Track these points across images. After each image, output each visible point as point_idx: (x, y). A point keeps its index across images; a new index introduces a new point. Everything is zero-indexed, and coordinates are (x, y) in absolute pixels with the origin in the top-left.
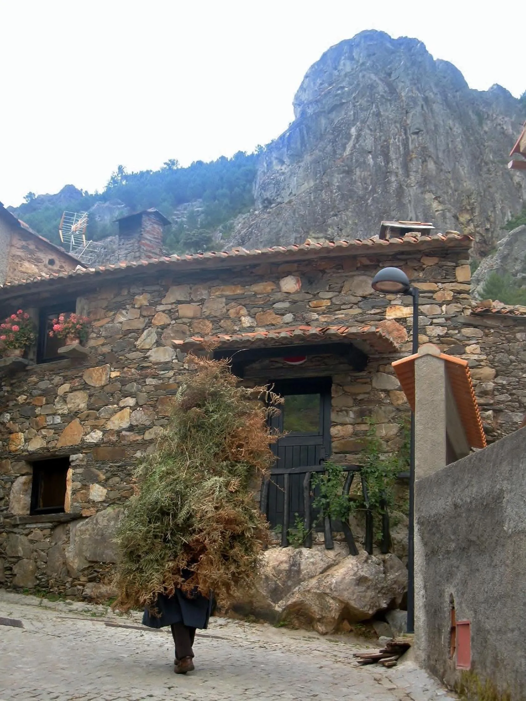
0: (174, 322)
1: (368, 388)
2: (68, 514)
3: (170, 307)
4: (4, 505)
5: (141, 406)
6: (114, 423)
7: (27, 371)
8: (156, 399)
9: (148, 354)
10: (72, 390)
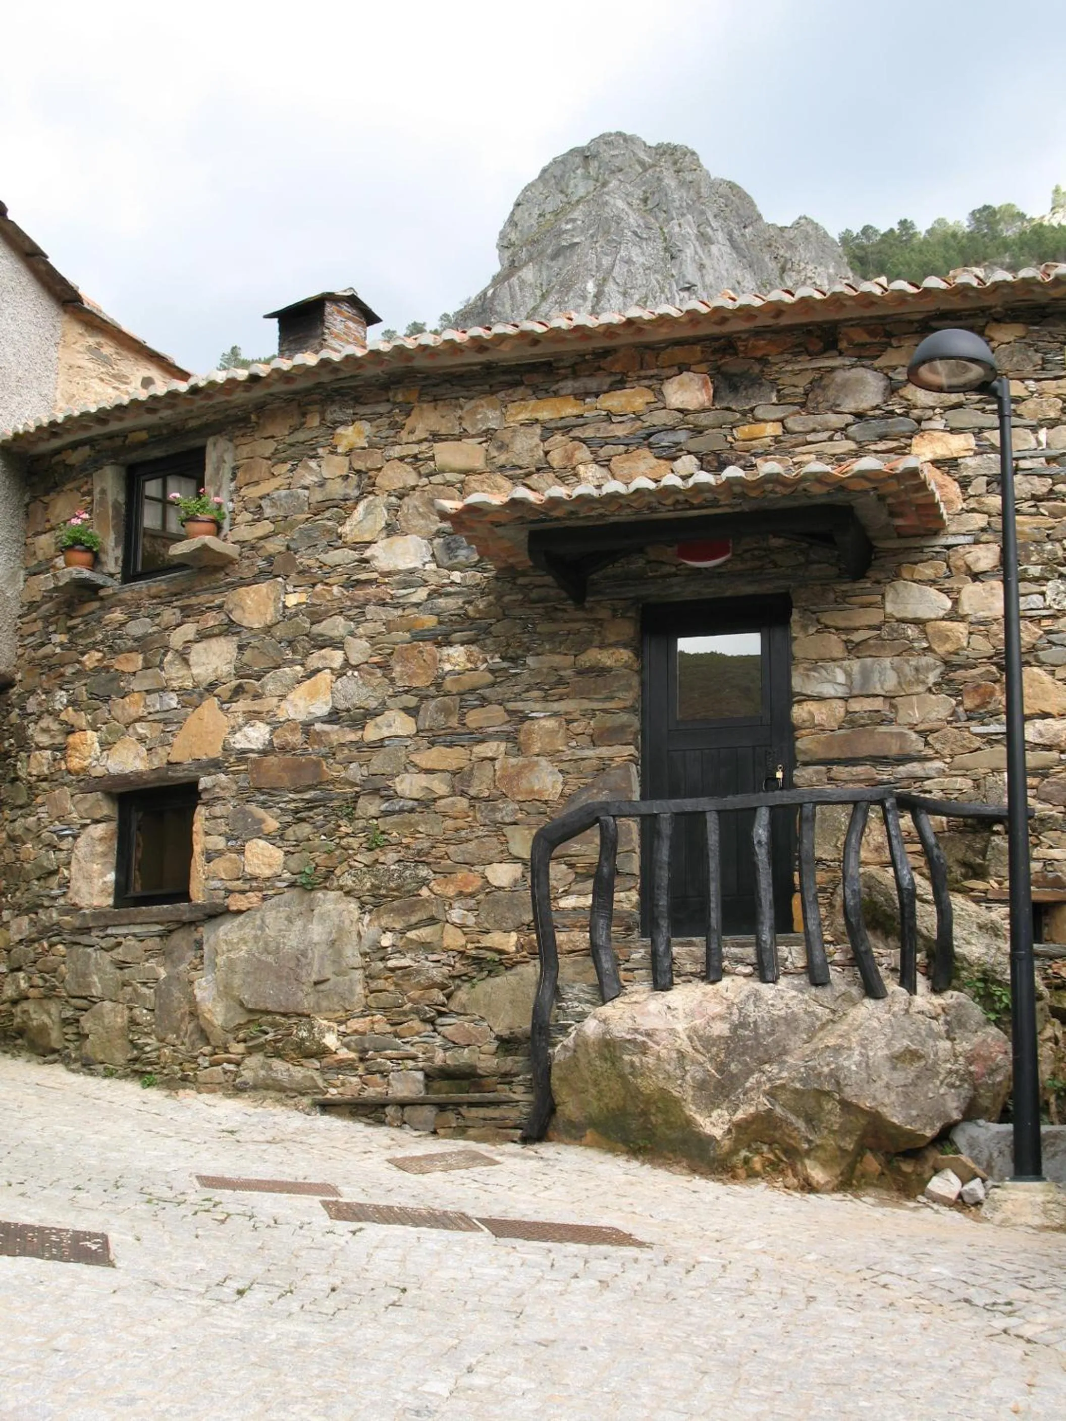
0: (425, 480)
1: (873, 617)
2: (198, 905)
3: (415, 449)
4: (60, 886)
5: (355, 667)
6: (296, 705)
7: (102, 599)
8: (389, 651)
9: (368, 553)
10: (203, 636)
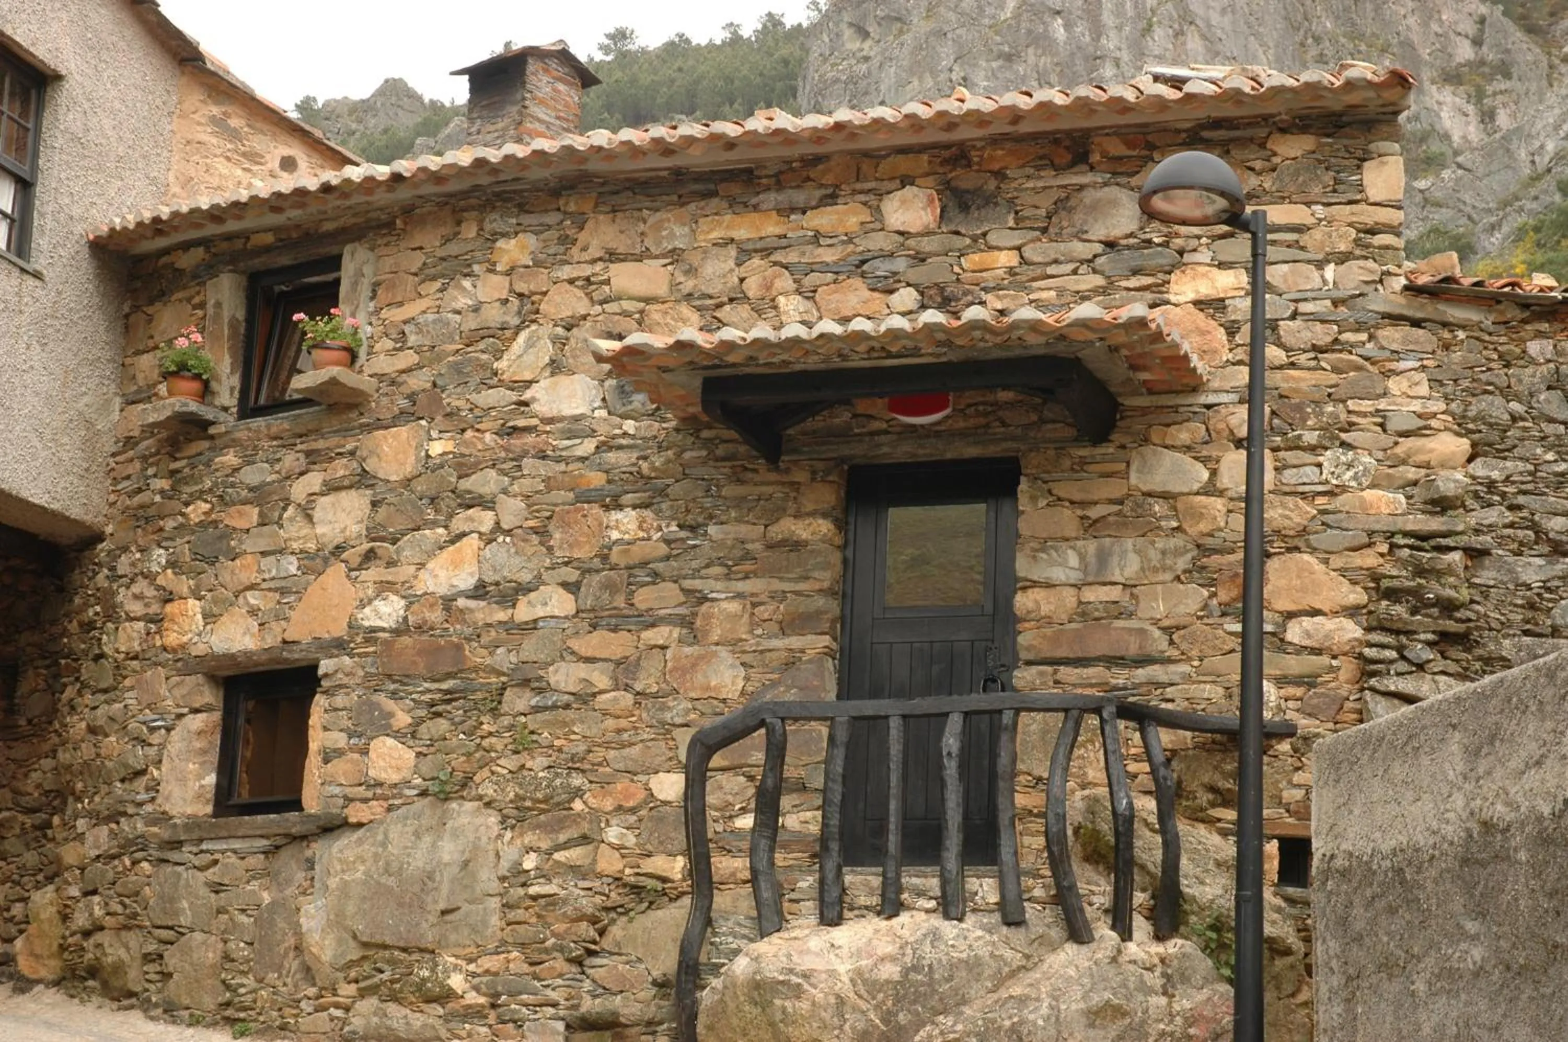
0: (598, 308)
1: (1115, 489)
2: (310, 816)
3: (587, 270)
4: (148, 789)
5: (508, 532)
6: (436, 576)
7: (212, 437)
8: (548, 514)
9: (527, 395)
10: (332, 488)
